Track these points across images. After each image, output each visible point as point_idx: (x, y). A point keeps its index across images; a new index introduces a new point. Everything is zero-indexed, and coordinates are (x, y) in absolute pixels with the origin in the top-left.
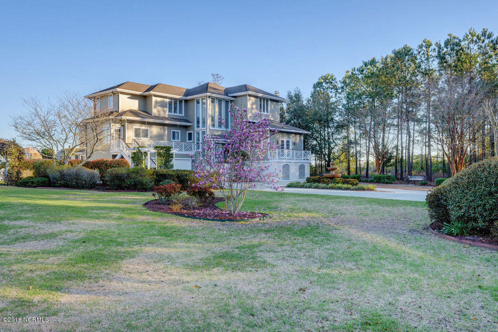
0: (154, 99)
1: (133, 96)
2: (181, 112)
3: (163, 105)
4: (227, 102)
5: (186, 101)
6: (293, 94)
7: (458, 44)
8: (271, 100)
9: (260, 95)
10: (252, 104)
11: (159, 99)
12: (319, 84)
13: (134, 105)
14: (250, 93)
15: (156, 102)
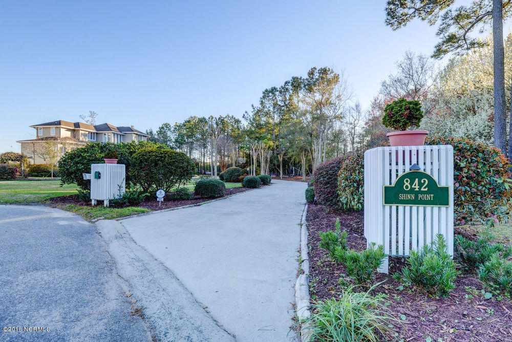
0: (81, 132)
1: (68, 130)
2: (94, 139)
3: (85, 135)
4: (121, 135)
5: (97, 133)
6: (149, 131)
7: (223, 120)
8: (143, 136)
9: (139, 133)
10: (135, 138)
11: (83, 132)
12: (162, 128)
13: (69, 134)
14: (135, 132)
15: (82, 134)
